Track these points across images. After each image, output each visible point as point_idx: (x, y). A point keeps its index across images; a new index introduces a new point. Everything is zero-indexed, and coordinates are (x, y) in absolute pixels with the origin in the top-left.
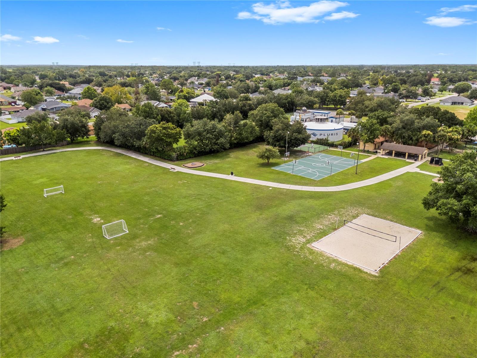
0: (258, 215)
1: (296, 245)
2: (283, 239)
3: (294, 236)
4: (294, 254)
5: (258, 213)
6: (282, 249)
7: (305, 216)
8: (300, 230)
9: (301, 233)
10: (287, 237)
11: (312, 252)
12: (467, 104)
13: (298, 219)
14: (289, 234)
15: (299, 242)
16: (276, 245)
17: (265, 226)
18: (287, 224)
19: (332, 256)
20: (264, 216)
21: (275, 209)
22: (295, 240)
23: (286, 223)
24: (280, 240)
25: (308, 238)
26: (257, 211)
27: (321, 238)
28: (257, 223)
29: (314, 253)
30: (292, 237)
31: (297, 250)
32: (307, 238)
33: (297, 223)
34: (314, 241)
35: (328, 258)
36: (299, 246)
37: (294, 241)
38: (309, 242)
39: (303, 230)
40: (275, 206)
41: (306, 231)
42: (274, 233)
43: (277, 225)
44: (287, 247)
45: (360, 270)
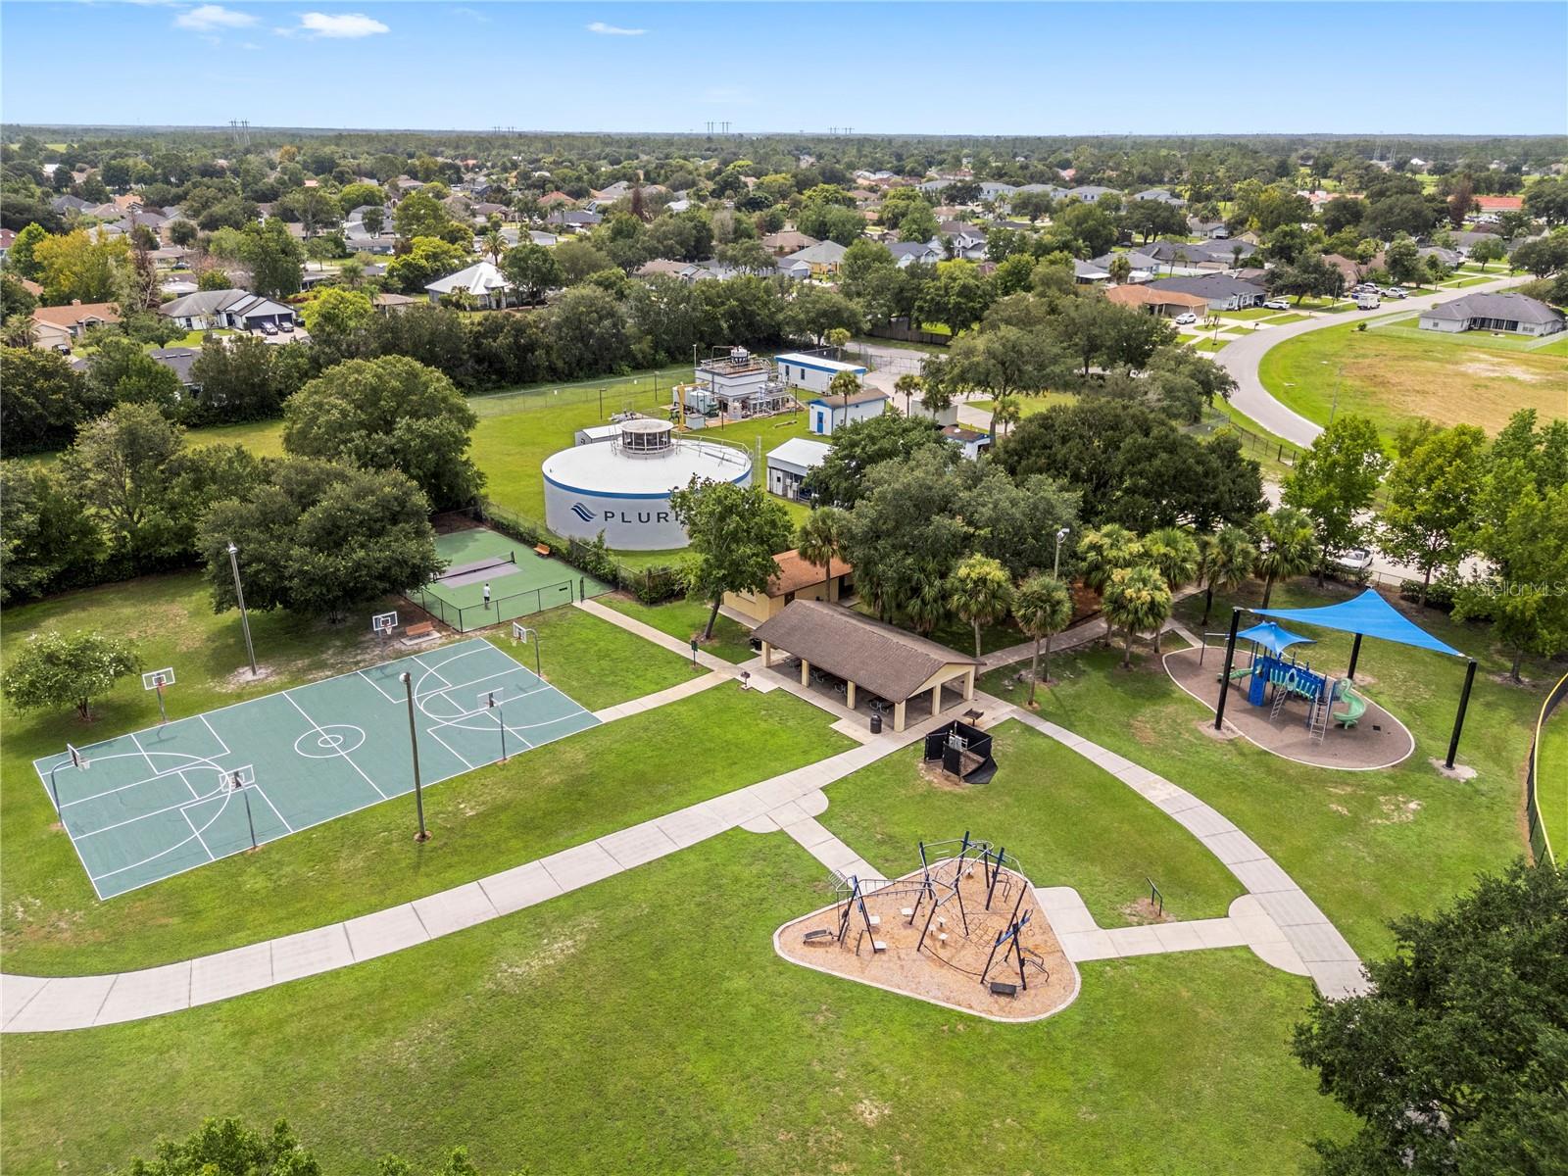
12: (1532, 330)
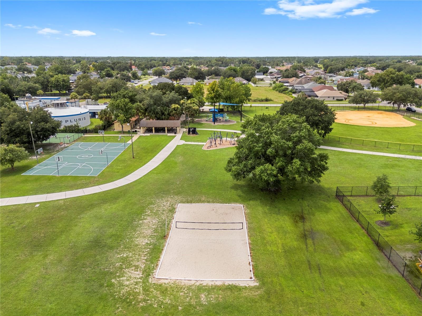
0: (41, 258)
1: (135, 288)
2: (107, 286)
3: (122, 274)
4: (142, 307)
5: (38, 255)
6: (118, 308)
7: (114, 232)
8: (122, 258)
9: (127, 262)
10: (113, 281)
11: (163, 290)
13: (109, 241)
14: (111, 273)
15: (135, 280)
16: (104, 306)
17: (64, 275)
18: (98, 257)
19: (193, 282)
20: (51, 257)
21: (63, 237)
22: (128, 280)
23: (95, 256)
24: (105, 291)
25: (143, 267)
26: (35, 253)
27: (158, 258)
28: (47, 277)
29: (166, 289)
30: (119, 277)
31: (140, 297)
32: (141, 268)
33: (111, 248)
34: (154, 269)
35: (189, 288)
36: (139, 289)
37: (128, 283)
38: (148, 273)
39: (127, 257)
40: (62, 232)
41: (132, 257)
42: (87, 281)
43: (84, 266)
44: (124, 300)
45: (236, 287)
